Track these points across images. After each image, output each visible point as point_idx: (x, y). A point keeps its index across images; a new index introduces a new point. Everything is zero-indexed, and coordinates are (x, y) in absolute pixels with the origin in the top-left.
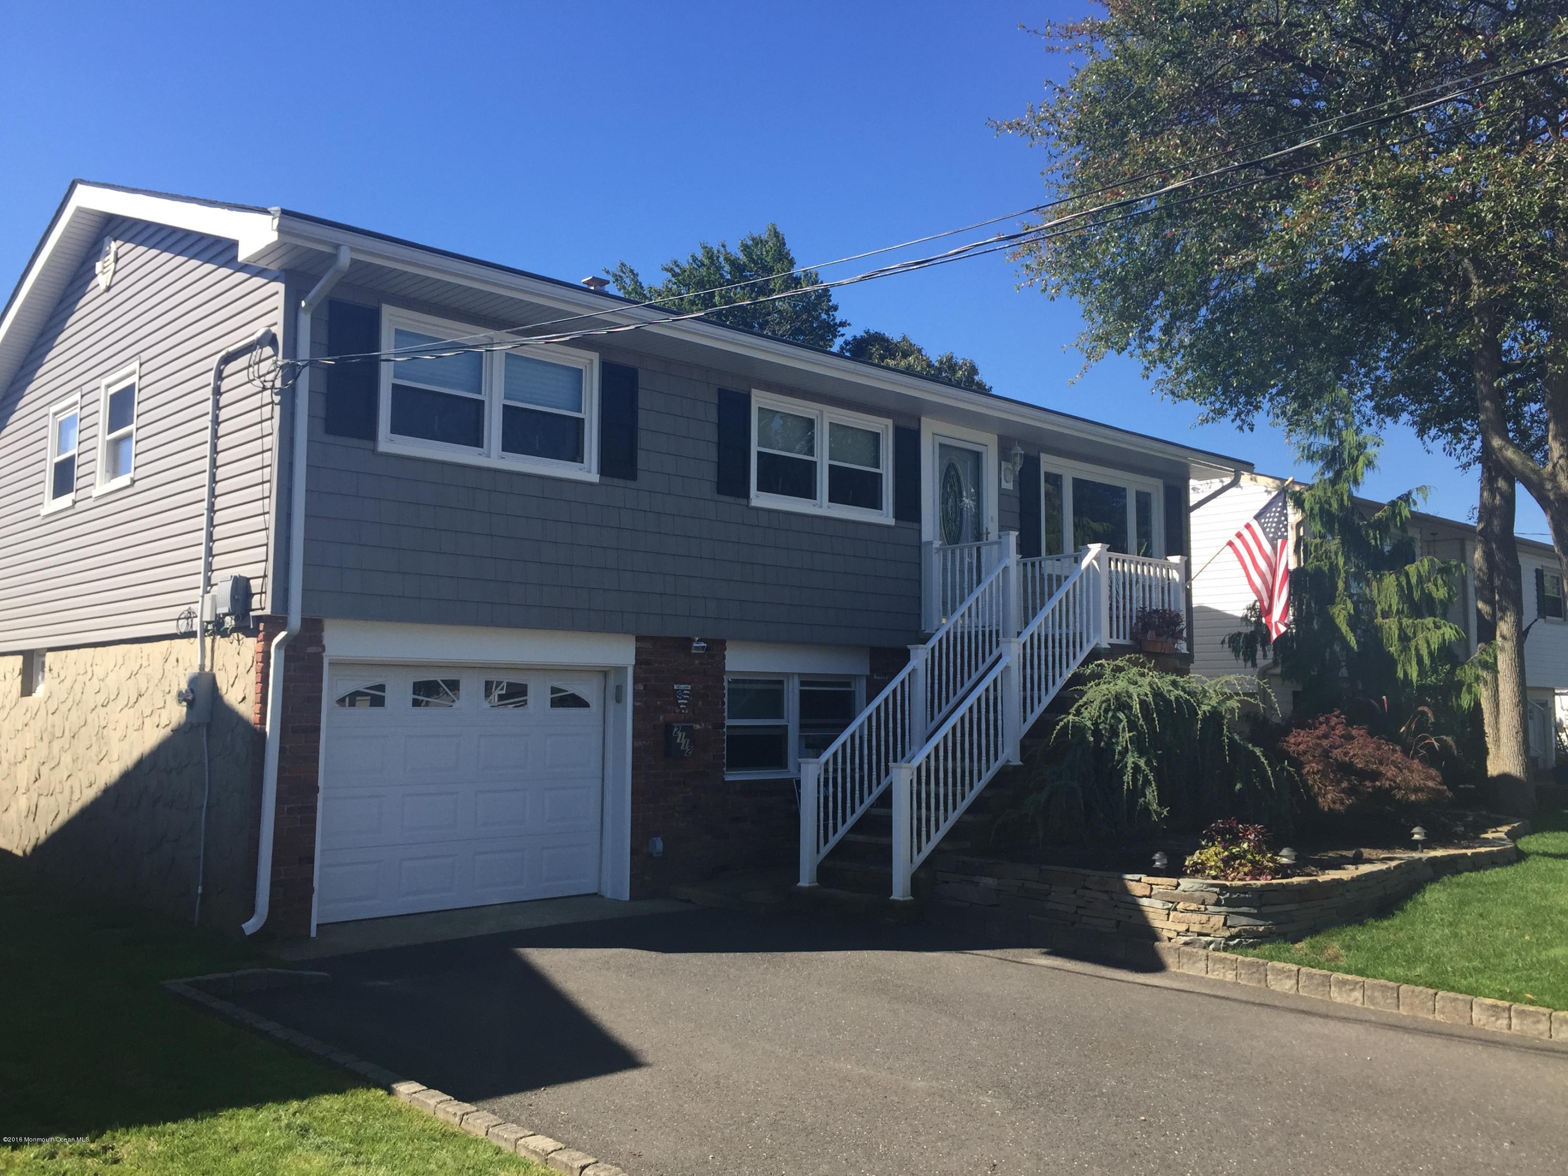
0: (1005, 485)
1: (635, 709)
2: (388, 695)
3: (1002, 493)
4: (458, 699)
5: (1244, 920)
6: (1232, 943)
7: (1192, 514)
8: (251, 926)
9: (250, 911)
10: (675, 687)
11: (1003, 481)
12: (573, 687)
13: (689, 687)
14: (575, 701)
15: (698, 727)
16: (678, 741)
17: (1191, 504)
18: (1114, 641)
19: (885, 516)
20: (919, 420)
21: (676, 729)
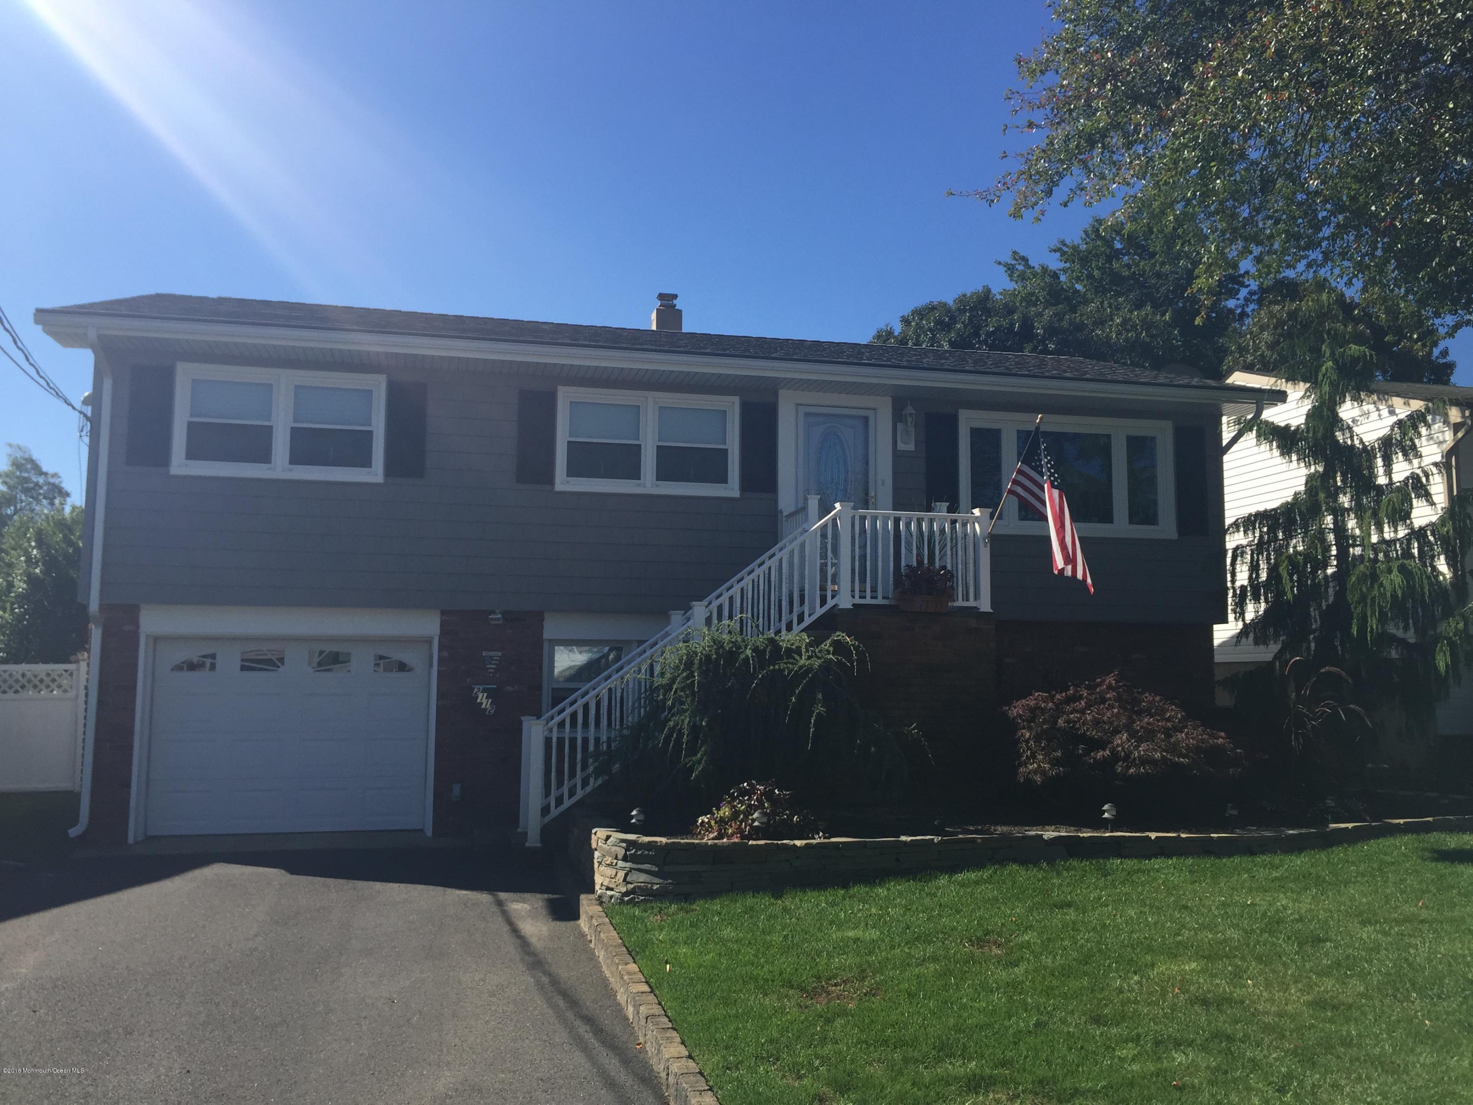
0: (901, 446)
1: (439, 672)
2: (219, 661)
3: (898, 456)
4: (283, 664)
5: (643, 877)
6: (626, 899)
7: (1226, 458)
8: (73, 832)
9: (75, 821)
10: (484, 654)
11: (899, 442)
12: (398, 655)
13: (500, 654)
14: (402, 667)
15: (510, 689)
16: (479, 701)
17: (1225, 442)
18: (858, 601)
19: (732, 489)
20: (776, 394)
21: (476, 690)
